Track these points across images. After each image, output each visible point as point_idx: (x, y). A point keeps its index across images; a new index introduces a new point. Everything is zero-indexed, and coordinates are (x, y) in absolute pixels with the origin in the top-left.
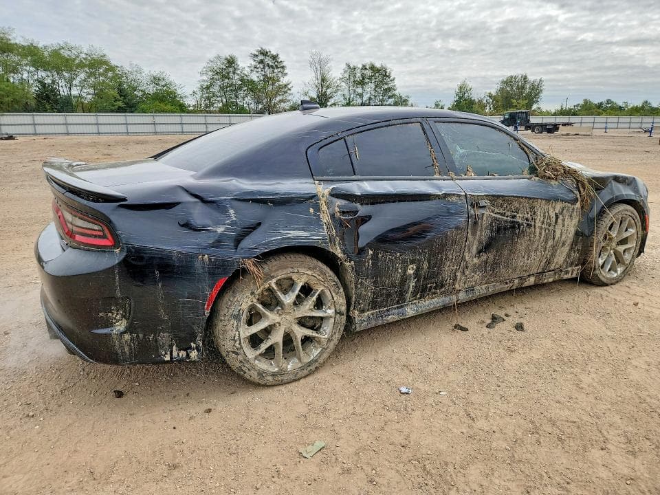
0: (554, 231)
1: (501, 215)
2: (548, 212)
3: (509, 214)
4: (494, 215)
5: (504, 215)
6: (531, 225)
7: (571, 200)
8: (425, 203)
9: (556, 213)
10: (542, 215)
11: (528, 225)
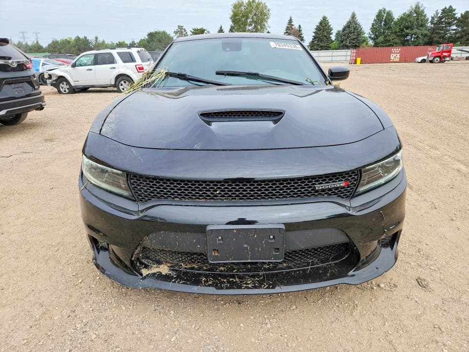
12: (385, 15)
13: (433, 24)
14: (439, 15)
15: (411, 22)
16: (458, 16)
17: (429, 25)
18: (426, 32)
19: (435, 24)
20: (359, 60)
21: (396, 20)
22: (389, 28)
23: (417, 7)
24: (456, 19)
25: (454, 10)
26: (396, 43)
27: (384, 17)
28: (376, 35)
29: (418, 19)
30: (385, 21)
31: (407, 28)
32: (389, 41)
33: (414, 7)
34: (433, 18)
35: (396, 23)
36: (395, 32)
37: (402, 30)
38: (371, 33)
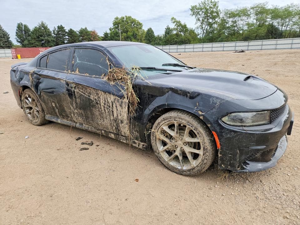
0: (113, 112)
1: (83, 93)
2: (107, 99)
3: (87, 94)
4: (80, 92)
5: (85, 94)
6: (98, 103)
7: (120, 96)
8: (53, 81)
9: (112, 101)
10: (104, 99)
11: (96, 102)
12: (23, 27)
13: (55, 34)
14: (57, 30)
15: (42, 33)
16: (67, 31)
17: (53, 35)
18: (53, 39)
19: (56, 35)
20: (19, 56)
21: (31, 30)
22: (29, 35)
23: (42, 23)
24: (66, 32)
25: (64, 28)
26: (38, 45)
27: (23, 29)
28: (21, 40)
29: (46, 31)
30: (25, 31)
31: (41, 36)
32: (32, 44)
33: (40, 23)
34: (54, 31)
35: (33, 33)
36: (35, 38)
37: (38, 37)
38: (17, 38)
